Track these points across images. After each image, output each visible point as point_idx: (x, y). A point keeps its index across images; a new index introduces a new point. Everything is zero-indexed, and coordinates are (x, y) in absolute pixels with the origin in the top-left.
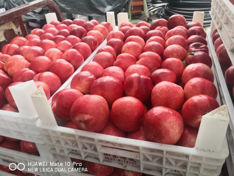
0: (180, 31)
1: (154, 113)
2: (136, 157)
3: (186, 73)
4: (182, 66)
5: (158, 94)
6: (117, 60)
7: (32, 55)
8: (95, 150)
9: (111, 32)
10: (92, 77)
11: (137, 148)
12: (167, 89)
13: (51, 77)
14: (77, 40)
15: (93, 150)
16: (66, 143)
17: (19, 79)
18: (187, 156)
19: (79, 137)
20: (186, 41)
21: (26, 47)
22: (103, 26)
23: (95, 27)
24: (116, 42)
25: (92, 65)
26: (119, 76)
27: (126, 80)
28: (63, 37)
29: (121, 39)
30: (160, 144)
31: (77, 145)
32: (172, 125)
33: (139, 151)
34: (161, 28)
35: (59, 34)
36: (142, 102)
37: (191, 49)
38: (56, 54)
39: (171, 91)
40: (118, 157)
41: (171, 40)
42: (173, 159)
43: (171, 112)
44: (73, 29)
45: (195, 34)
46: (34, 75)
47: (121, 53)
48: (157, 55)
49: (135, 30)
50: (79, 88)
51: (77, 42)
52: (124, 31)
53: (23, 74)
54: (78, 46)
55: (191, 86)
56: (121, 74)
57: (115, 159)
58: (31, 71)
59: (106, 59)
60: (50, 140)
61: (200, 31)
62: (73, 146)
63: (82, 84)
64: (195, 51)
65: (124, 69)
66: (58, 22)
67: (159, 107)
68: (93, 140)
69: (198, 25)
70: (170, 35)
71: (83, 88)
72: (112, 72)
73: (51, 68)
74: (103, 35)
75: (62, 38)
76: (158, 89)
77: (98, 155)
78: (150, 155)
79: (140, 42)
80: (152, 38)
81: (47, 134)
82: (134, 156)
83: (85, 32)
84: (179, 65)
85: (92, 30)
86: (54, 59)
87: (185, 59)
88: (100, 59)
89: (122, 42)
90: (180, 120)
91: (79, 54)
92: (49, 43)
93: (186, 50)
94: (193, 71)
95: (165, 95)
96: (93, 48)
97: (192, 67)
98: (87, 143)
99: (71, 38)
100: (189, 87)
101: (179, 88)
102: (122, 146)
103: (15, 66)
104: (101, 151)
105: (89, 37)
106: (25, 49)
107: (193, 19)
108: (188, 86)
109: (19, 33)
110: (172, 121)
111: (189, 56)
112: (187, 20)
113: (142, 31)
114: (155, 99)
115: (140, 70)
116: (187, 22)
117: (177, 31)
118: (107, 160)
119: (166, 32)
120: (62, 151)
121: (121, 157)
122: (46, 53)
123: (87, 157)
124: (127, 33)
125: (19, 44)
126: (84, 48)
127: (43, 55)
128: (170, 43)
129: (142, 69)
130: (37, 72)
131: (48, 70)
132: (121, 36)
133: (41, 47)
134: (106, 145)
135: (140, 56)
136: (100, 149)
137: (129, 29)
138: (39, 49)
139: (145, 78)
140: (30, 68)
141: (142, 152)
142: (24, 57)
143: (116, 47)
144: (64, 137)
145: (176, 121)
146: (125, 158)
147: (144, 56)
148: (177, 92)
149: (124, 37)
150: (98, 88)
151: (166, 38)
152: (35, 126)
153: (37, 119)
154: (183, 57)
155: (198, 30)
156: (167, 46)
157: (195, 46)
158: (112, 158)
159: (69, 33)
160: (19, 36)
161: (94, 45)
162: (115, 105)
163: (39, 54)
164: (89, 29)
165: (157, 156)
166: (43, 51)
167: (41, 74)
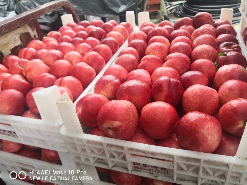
0: (208, 30)
1: (189, 119)
2: (169, 167)
3: (219, 76)
4: (214, 67)
5: (191, 98)
6: (142, 63)
7: (51, 59)
8: (124, 158)
9: (133, 33)
10: (117, 81)
11: (171, 156)
12: (201, 92)
13: (73, 81)
14: (96, 42)
15: (121, 158)
16: (92, 152)
17: (39, 85)
18: (227, 165)
19: (106, 145)
20: (215, 40)
21: (45, 51)
22: (123, 27)
23: (114, 28)
24: (139, 43)
25: (116, 69)
26: (146, 80)
27: (154, 84)
28: (81, 39)
29: (143, 40)
30: (197, 152)
31: (104, 153)
32: (210, 132)
33: (173, 160)
34: (186, 27)
35: (77, 36)
36: (174, 107)
37: (222, 49)
38: (75, 57)
39: (205, 95)
40: (148, 167)
41: (200, 40)
42: (210, 168)
43: (208, 118)
44: (92, 30)
45: (225, 33)
46: (55, 80)
47: (145, 55)
48: (185, 56)
49: (159, 30)
50: (104, 93)
51: (96, 44)
52: (146, 32)
53: (44, 79)
54: (99, 48)
55: (227, 89)
56: (147, 77)
57: (145, 168)
58: (51, 76)
59: (129, 61)
60: (76, 149)
61: (230, 30)
62: (100, 155)
63: (107, 89)
64: (227, 52)
65: (151, 72)
66: (74, 24)
67: (195, 112)
68: (122, 148)
69: (227, 23)
70: (197, 35)
71: (109, 92)
72: (138, 75)
73: (72, 72)
74: (124, 36)
75: (80, 41)
76: (190, 93)
77: (127, 164)
78: (184, 164)
79: (165, 43)
80: (178, 38)
81: (73, 142)
82: (167, 166)
83: (105, 33)
84: (211, 66)
85: (111, 31)
86: (74, 62)
87: (217, 60)
88: (123, 62)
89: (145, 43)
90: (218, 126)
91: (100, 57)
92: (68, 46)
93: (216, 49)
94: (228, 73)
95: (199, 100)
96: (114, 50)
97: (225, 68)
98: (115, 152)
99: (91, 41)
100: (225, 91)
101: (214, 91)
102: (155, 154)
103: (34, 71)
104: (131, 159)
105: (109, 39)
106: (43, 53)
107: (221, 17)
108: (223, 89)
109: (35, 36)
110: (211, 128)
111: (221, 56)
112: (214, 19)
113: (166, 31)
114: (188, 103)
115: (169, 73)
116: (214, 20)
117: (204, 30)
118: (136, 169)
119: (192, 31)
120: (87, 160)
121: (152, 167)
122: (66, 56)
123: (114, 166)
124: (150, 34)
125: (36, 48)
126: (105, 51)
127: (62, 58)
128: (199, 43)
129: (170, 71)
130: (57, 77)
131: (69, 74)
132: (143, 36)
133: (60, 50)
134: (136, 153)
135: (166, 58)
136: (129, 158)
137: (152, 29)
138: (57, 52)
139: (175, 81)
140: (50, 72)
141: (176, 160)
142: (43, 61)
143: (139, 49)
144: (90, 145)
145: (215, 127)
146: (156, 167)
147: (171, 58)
148: (212, 96)
149: (146, 37)
150: (125, 92)
151: (192, 38)
152: (59, 133)
153: (61, 126)
154: (214, 58)
155: (227, 28)
156: (195, 47)
157: (226, 46)
158: (142, 167)
159: (88, 35)
160: (35, 39)
161: (115, 46)
162: (145, 111)
163: (58, 58)
164: (108, 30)
165: (192, 166)
166: (62, 54)
167: (62, 79)
